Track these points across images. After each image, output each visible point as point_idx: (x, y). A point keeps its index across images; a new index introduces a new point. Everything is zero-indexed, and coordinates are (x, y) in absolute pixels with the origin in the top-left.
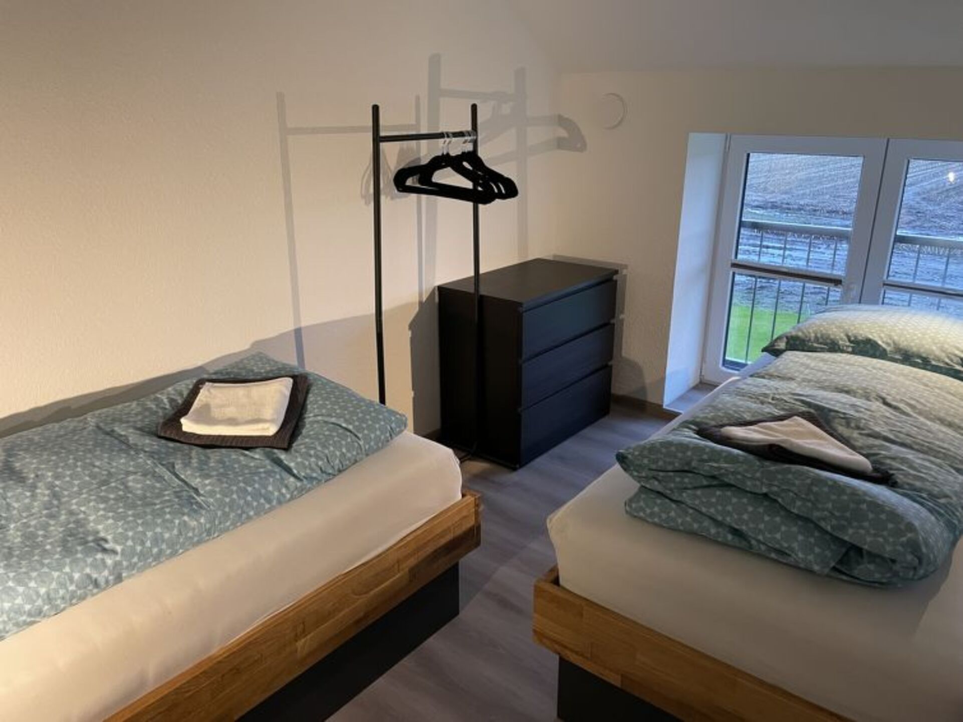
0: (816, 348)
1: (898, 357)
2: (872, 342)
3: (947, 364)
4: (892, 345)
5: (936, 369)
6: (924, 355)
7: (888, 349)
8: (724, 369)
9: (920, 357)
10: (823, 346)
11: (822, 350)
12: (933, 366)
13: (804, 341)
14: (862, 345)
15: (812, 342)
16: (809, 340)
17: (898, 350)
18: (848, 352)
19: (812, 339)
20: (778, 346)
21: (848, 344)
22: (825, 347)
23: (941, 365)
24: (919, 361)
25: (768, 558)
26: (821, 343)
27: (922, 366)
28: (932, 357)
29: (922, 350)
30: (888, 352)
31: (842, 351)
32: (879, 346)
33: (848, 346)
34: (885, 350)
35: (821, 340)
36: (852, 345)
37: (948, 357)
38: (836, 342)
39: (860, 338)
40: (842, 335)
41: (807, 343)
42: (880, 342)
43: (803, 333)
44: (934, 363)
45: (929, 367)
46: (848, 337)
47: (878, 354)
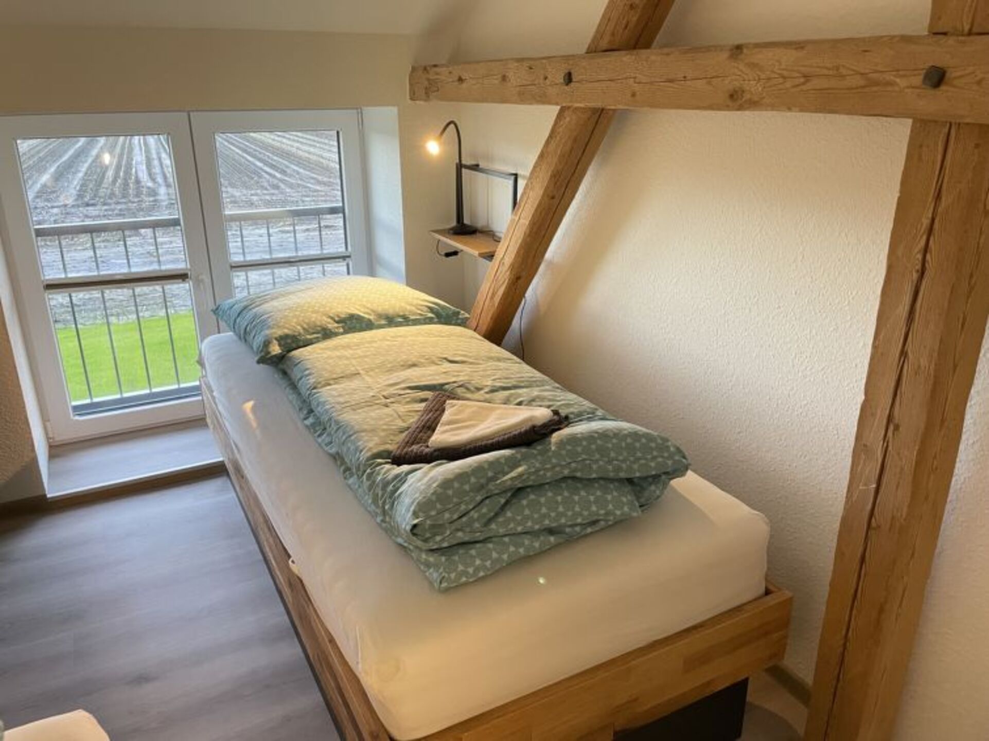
0: (311, 339)
1: (383, 322)
2: (356, 316)
3: (421, 315)
4: (373, 314)
5: (416, 322)
6: (401, 314)
7: (372, 317)
8: (77, 418)
9: (399, 316)
10: (315, 336)
11: (317, 340)
12: (413, 320)
13: (294, 336)
14: (348, 322)
15: (303, 336)
16: (300, 334)
17: (380, 316)
18: (342, 334)
19: (302, 331)
20: (274, 350)
21: (336, 325)
22: (319, 335)
23: (418, 317)
24: (400, 320)
25: (586, 536)
26: (314, 333)
27: (405, 323)
28: (407, 313)
29: (397, 310)
30: (373, 320)
31: (336, 334)
32: (363, 318)
33: (337, 328)
34: (369, 320)
35: (311, 331)
36: (340, 325)
37: (419, 309)
38: (325, 327)
39: (343, 316)
40: (325, 318)
41: (298, 337)
42: (362, 314)
43: (288, 329)
44: (412, 317)
45: (410, 323)
46: (332, 318)
47: (364, 325)
